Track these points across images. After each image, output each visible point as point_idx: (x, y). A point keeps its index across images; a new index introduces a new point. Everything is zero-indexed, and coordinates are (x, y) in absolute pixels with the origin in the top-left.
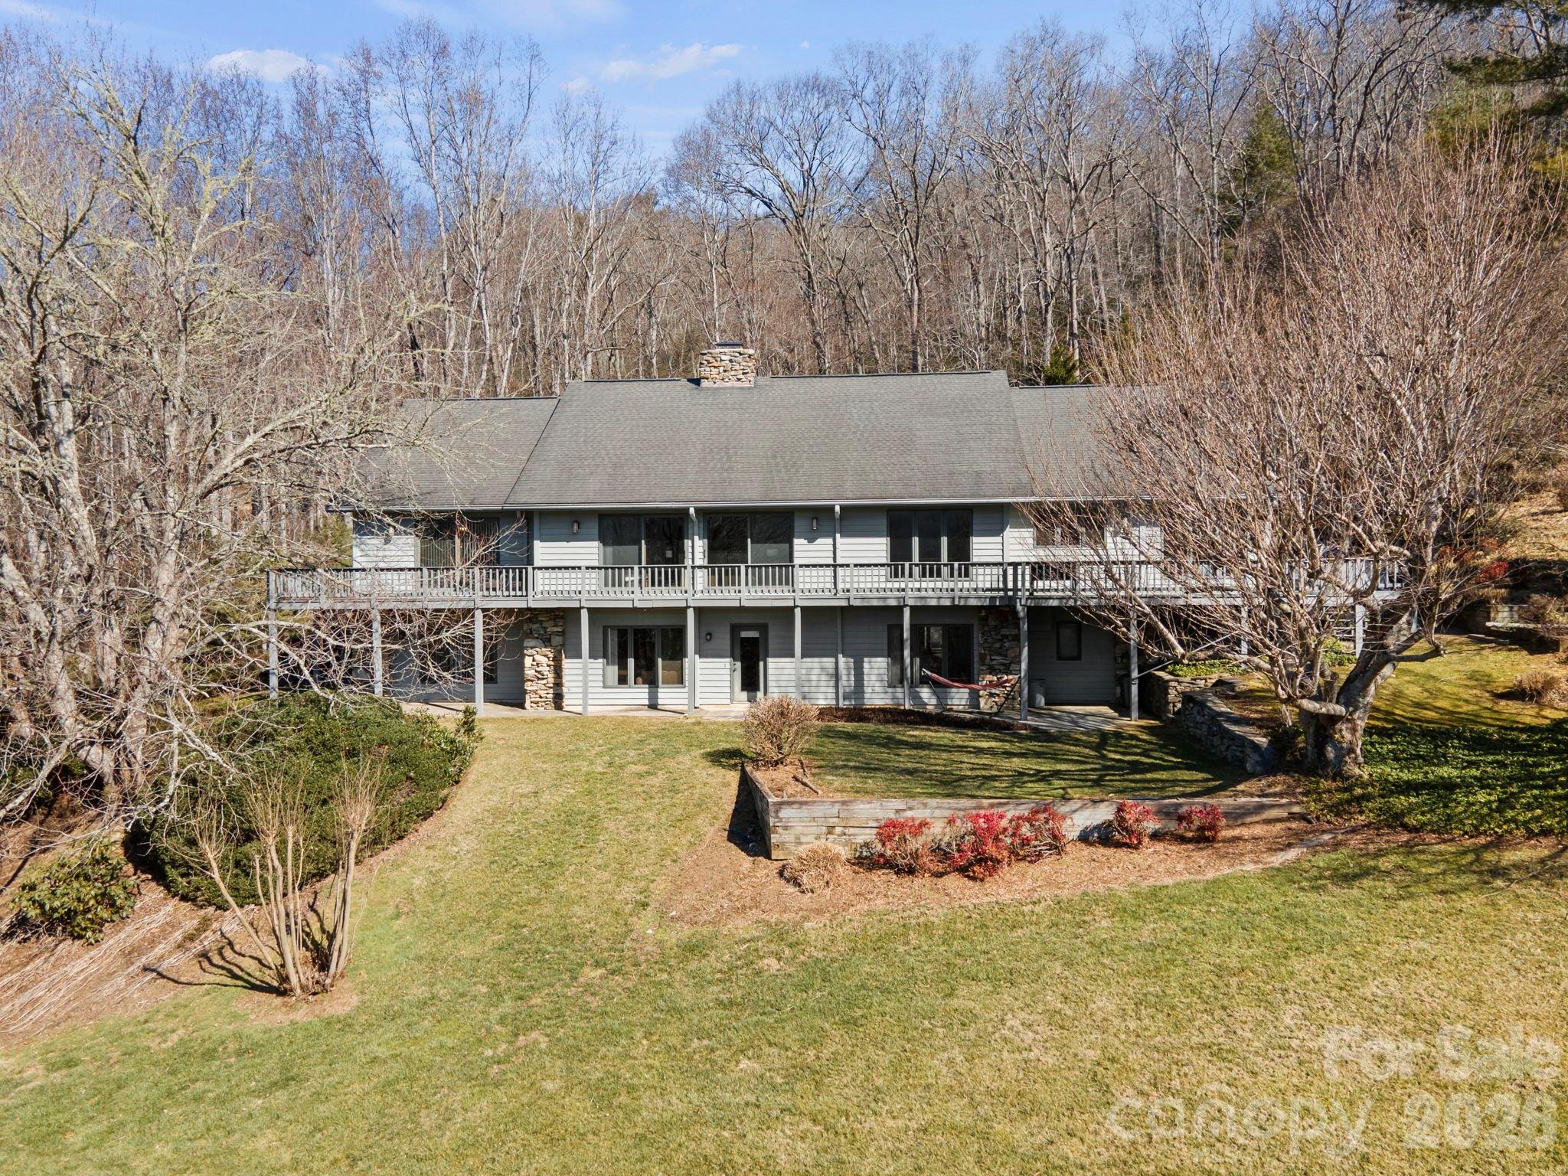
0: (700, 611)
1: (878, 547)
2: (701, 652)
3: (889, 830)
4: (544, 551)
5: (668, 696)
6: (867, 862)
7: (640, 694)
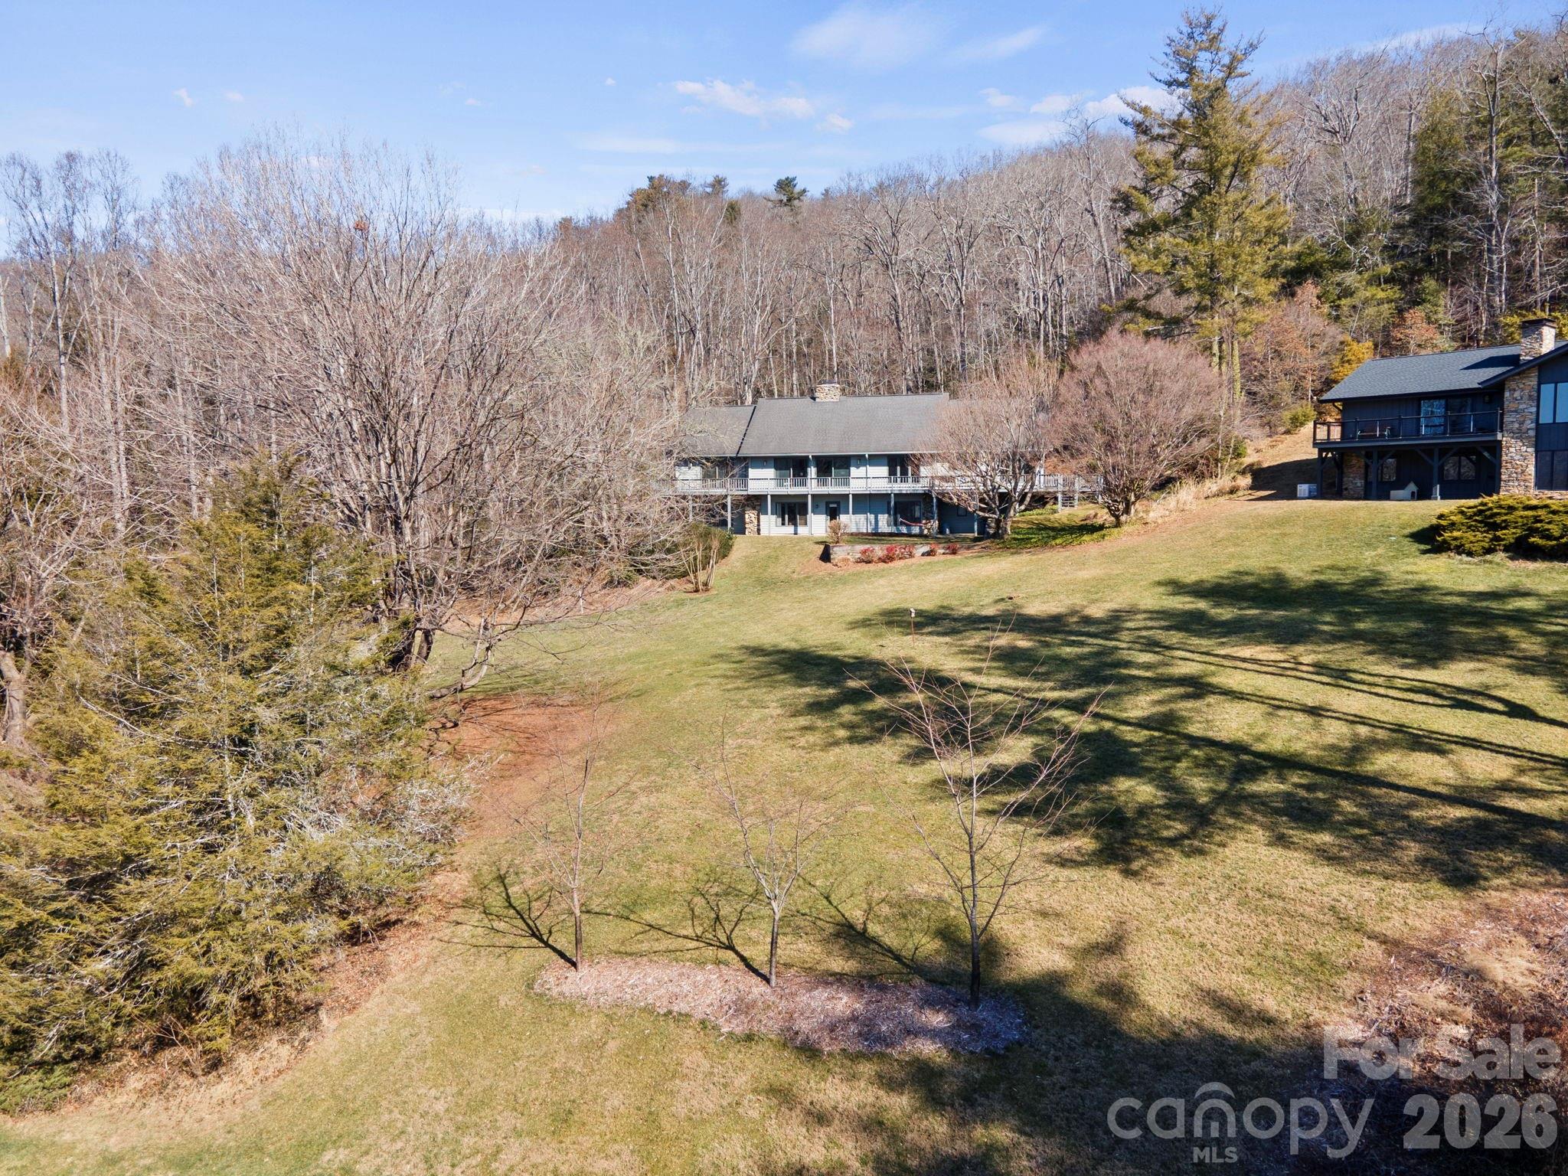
0: (813, 496)
1: (884, 471)
2: (814, 512)
3: (864, 552)
4: (753, 473)
5: (802, 530)
6: (860, 561)
7: (790, 529)
